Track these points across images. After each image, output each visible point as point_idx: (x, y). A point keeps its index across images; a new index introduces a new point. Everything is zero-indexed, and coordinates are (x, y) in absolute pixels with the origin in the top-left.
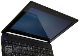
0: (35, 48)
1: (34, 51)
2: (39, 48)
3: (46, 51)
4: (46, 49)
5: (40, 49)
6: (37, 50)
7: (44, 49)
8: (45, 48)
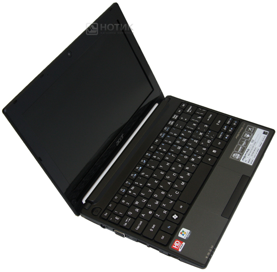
0: (158, 146)
1: (163, 152)
2: (162, 135)
3: (178, 118)
4: (175, 117)
5: (167, 133)
6: (165, 143)
7: (171, 123)
8: (171, 119)
